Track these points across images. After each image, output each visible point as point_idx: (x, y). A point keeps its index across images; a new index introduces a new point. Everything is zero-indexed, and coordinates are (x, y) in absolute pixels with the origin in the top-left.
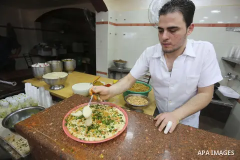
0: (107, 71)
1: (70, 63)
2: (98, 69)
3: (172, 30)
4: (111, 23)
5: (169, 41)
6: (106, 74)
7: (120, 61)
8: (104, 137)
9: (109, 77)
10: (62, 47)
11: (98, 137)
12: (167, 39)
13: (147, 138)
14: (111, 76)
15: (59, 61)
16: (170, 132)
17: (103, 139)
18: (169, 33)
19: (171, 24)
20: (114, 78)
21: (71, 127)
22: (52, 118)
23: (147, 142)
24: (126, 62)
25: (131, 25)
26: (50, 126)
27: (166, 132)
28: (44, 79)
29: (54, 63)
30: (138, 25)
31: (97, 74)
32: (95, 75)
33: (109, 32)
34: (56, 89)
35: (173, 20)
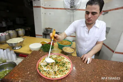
0: (42, 34)
1: (21, 31)
2: (36, 33)
3: (93, 13)
4: (43, 7)
5: (91, 19)
6: (41, 36)
7: (49, 28)
8: (65, 73)
9: (43, 38)
10: (9, 21)
11: (62, 74)
12: (90, 18)
13: (83, 68)
14: (45, 37)
15: (14, 31)
16: (90, 63)
17: (65, 74)
18: (92, 15)
19: (94, 11)
20: (46, 38)
21: (44, 72)
22: (27, 68)
23: (83, 70)
24: (52, 29)
25: (53, 8)
26: (29, 74)
27: (88, 63)
28: (8, 44)
29: (11, 32)
30: (57, 9)
31: (36, 36)
32: (35, 37)
33: (42, 12)
34: (16, 49)
35: (95, 9)
